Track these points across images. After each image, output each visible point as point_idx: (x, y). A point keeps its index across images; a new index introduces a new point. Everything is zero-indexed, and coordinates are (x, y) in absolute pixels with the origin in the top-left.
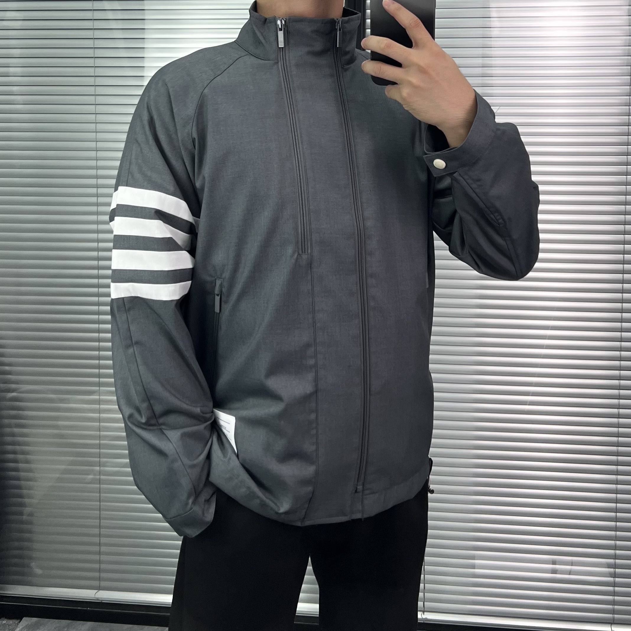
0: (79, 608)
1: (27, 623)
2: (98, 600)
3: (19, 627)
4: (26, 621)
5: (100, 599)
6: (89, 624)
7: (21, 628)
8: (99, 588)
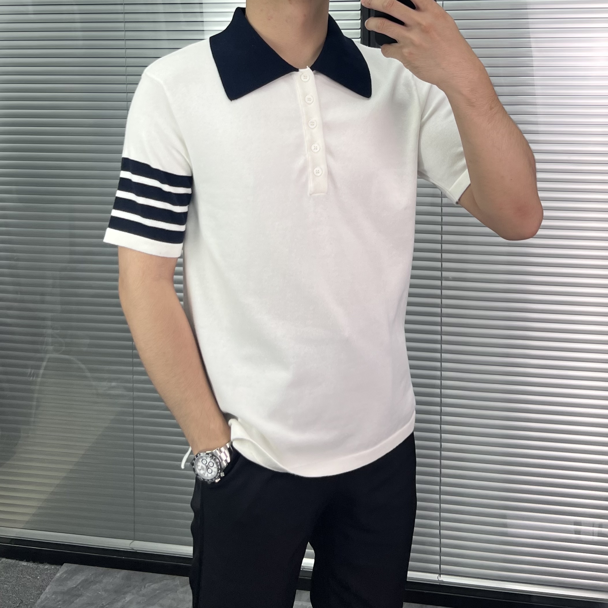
0: (115, 557)
1: (66, 569)
2: (133, 550)
3: (59, 573)
4: (66, 567)
5: (135, 549)
6: (124, 572)
7: (61, 573)
8: (134, 539)
